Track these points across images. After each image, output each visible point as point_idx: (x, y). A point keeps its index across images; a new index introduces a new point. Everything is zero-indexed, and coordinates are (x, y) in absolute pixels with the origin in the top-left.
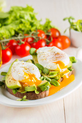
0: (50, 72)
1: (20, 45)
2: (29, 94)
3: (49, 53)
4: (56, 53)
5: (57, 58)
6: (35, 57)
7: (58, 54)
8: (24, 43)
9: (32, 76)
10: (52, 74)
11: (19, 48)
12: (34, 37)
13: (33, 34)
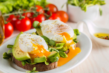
0: (57, 44)
1: (20, 19)
2: (38, 65)
3: (53, 25)
4: (60, 25)
6: (39, 30)
7: (62, 26)
8: (24, 17)
10: (59, 46)
11: (19, 22)
12: (34, 12)
13: (32, 9)
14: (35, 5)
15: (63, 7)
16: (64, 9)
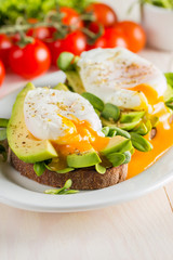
0: (124, 115)
1: (22, 46)
2: (78, 175)
3: (111, 64)
4: (128, 63)
5: (132, 77)
6: (75, 76)
7: (133, 66)
8: (31, 40)
9: (82, 127)
10: (129, 120)
12: (57, 26)
13: (52, 18)
14: (58, 8)
15: (130, 10)
16: (135, 16)
